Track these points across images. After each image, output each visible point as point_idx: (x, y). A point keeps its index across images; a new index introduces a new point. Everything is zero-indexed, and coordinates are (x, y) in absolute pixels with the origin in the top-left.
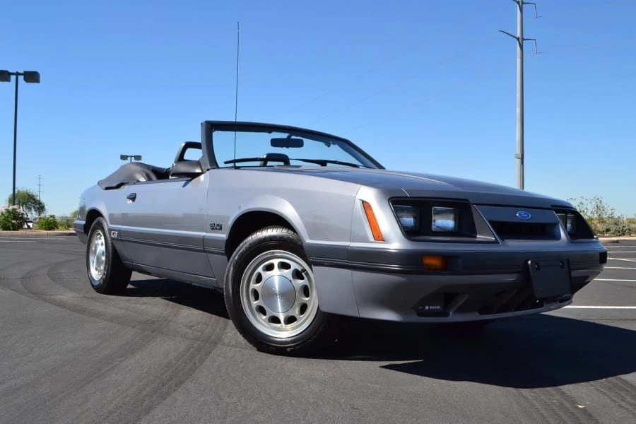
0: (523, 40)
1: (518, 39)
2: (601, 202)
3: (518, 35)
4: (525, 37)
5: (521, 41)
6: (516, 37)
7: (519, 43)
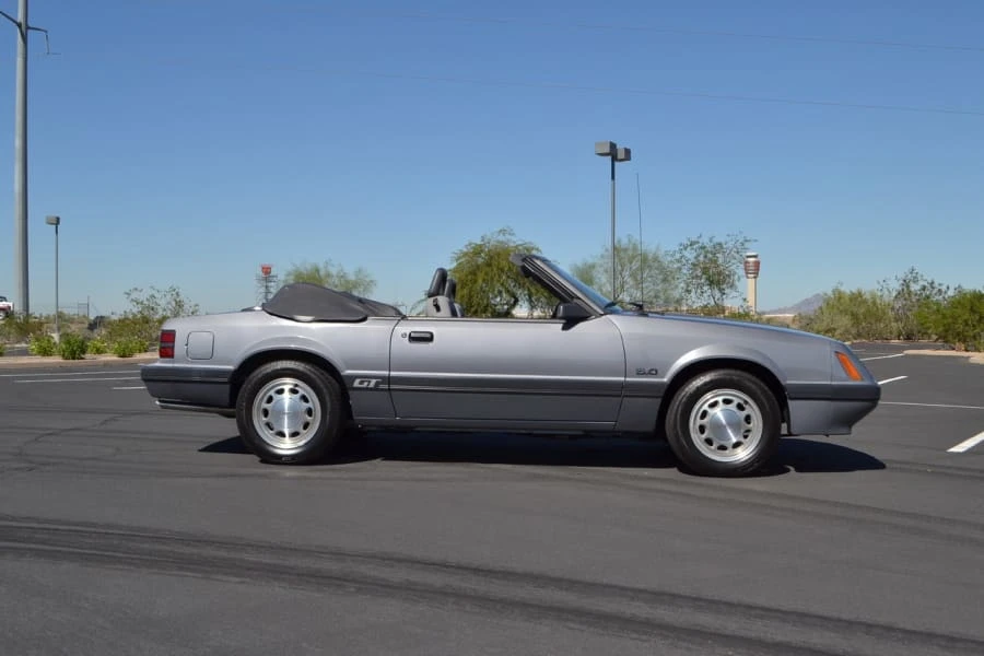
0: (28, 28)
1: (19, 25)
2: (177, 294)
3: (20, 18)
4: (30, 25)
5: (25, 30)
6: (14, 21)
7: (22, 34)
